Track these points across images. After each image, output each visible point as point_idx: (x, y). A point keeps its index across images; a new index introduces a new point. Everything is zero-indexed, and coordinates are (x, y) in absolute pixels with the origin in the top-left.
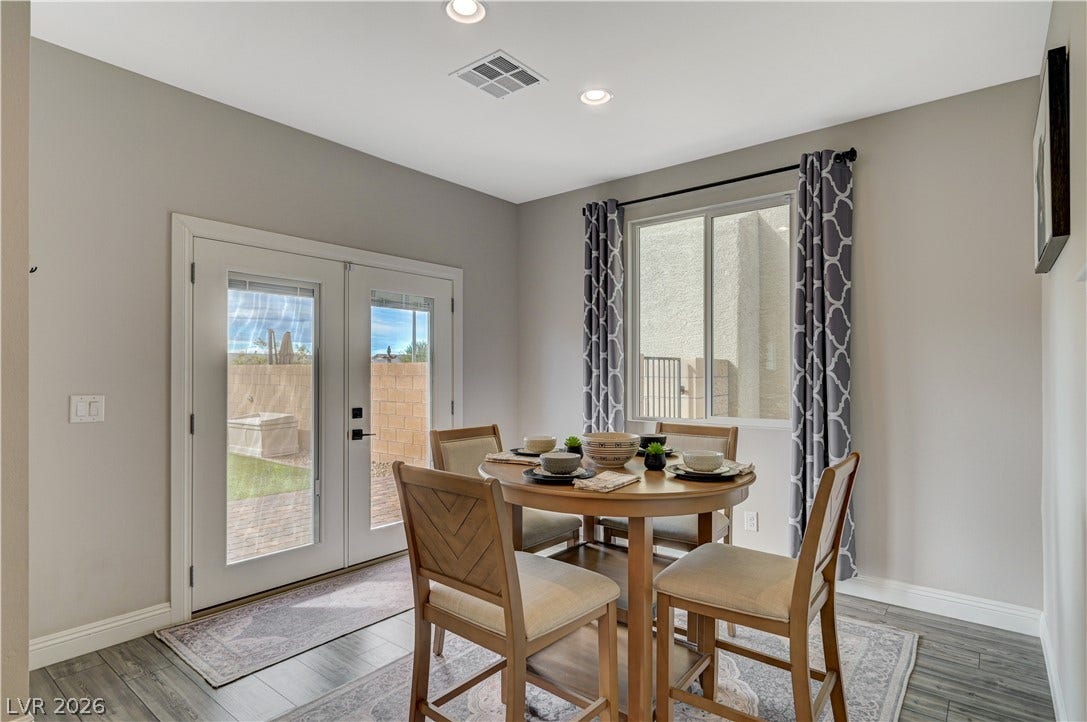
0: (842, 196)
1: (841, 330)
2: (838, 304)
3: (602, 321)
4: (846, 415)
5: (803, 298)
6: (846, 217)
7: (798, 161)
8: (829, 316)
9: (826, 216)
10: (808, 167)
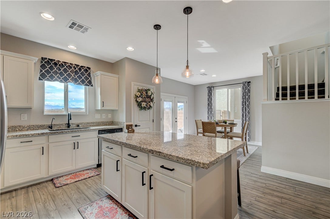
0: (248, 88)
1: (248, 107)
2: (248, 103)
3: (210, 105)
4: (249, 119)
5: (243, 102)
6: (249, 91)
7: (242, 82)
8: (246, 105)
9: (246, 91)
10: (244, 84)
